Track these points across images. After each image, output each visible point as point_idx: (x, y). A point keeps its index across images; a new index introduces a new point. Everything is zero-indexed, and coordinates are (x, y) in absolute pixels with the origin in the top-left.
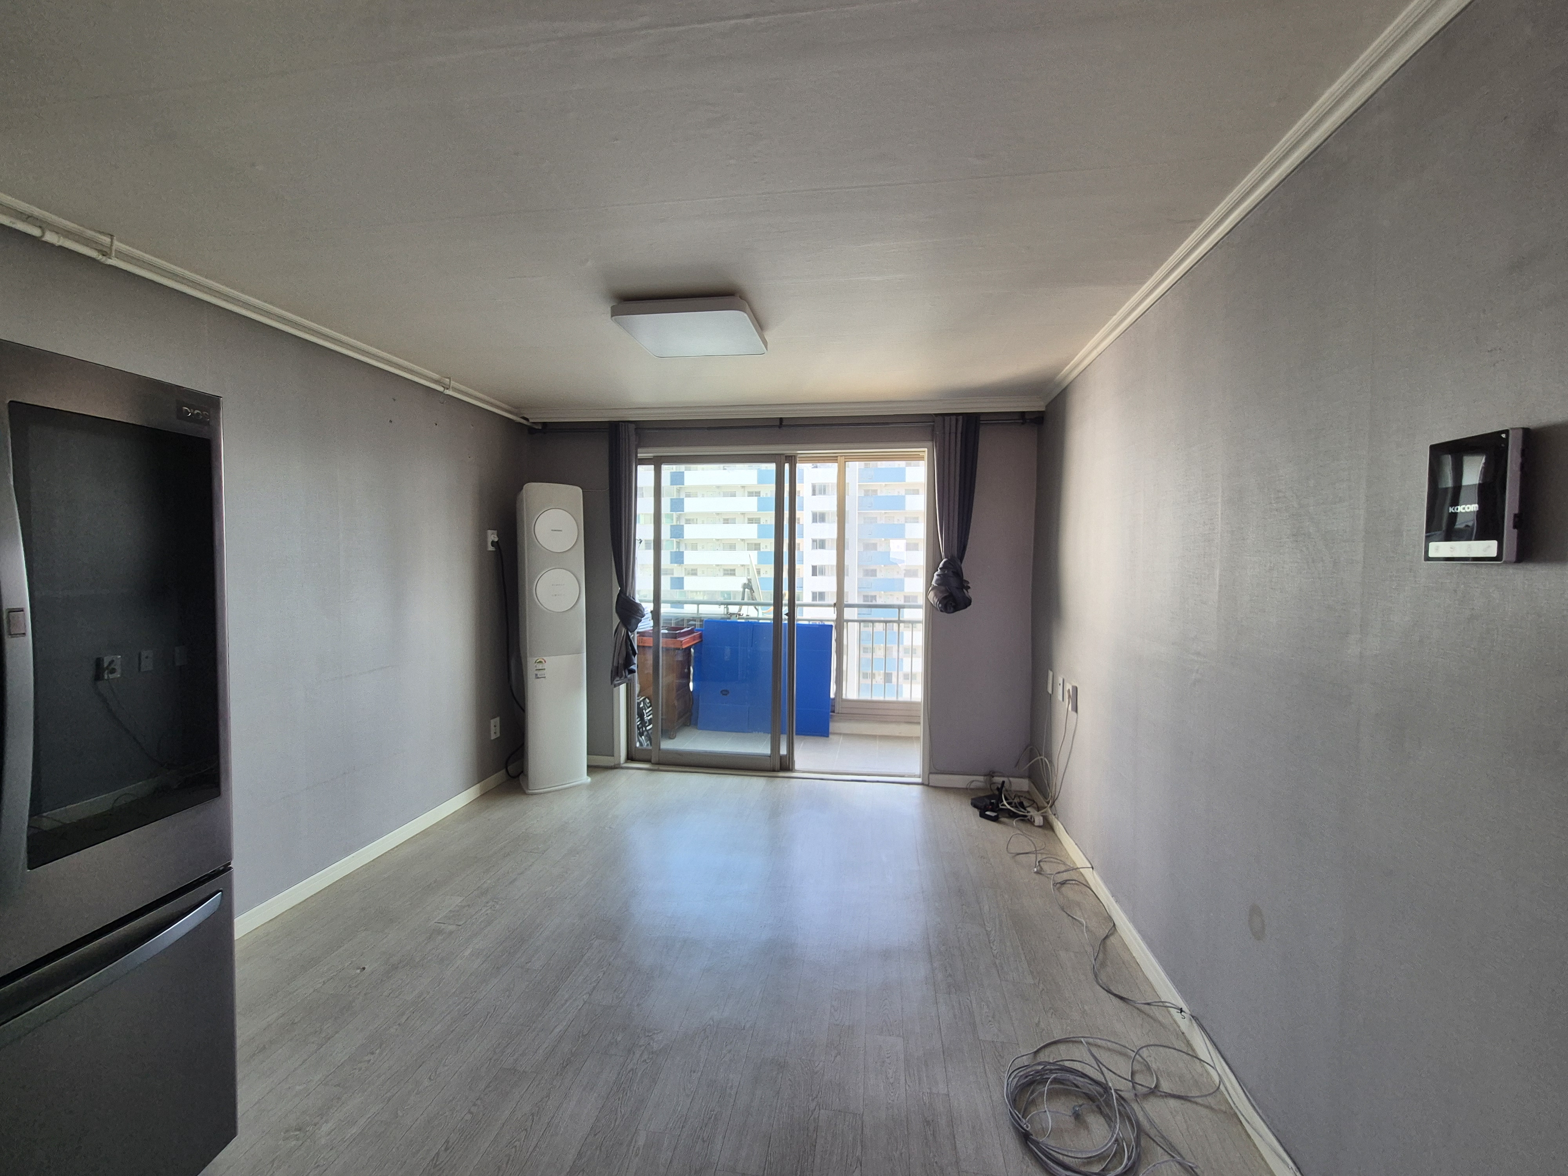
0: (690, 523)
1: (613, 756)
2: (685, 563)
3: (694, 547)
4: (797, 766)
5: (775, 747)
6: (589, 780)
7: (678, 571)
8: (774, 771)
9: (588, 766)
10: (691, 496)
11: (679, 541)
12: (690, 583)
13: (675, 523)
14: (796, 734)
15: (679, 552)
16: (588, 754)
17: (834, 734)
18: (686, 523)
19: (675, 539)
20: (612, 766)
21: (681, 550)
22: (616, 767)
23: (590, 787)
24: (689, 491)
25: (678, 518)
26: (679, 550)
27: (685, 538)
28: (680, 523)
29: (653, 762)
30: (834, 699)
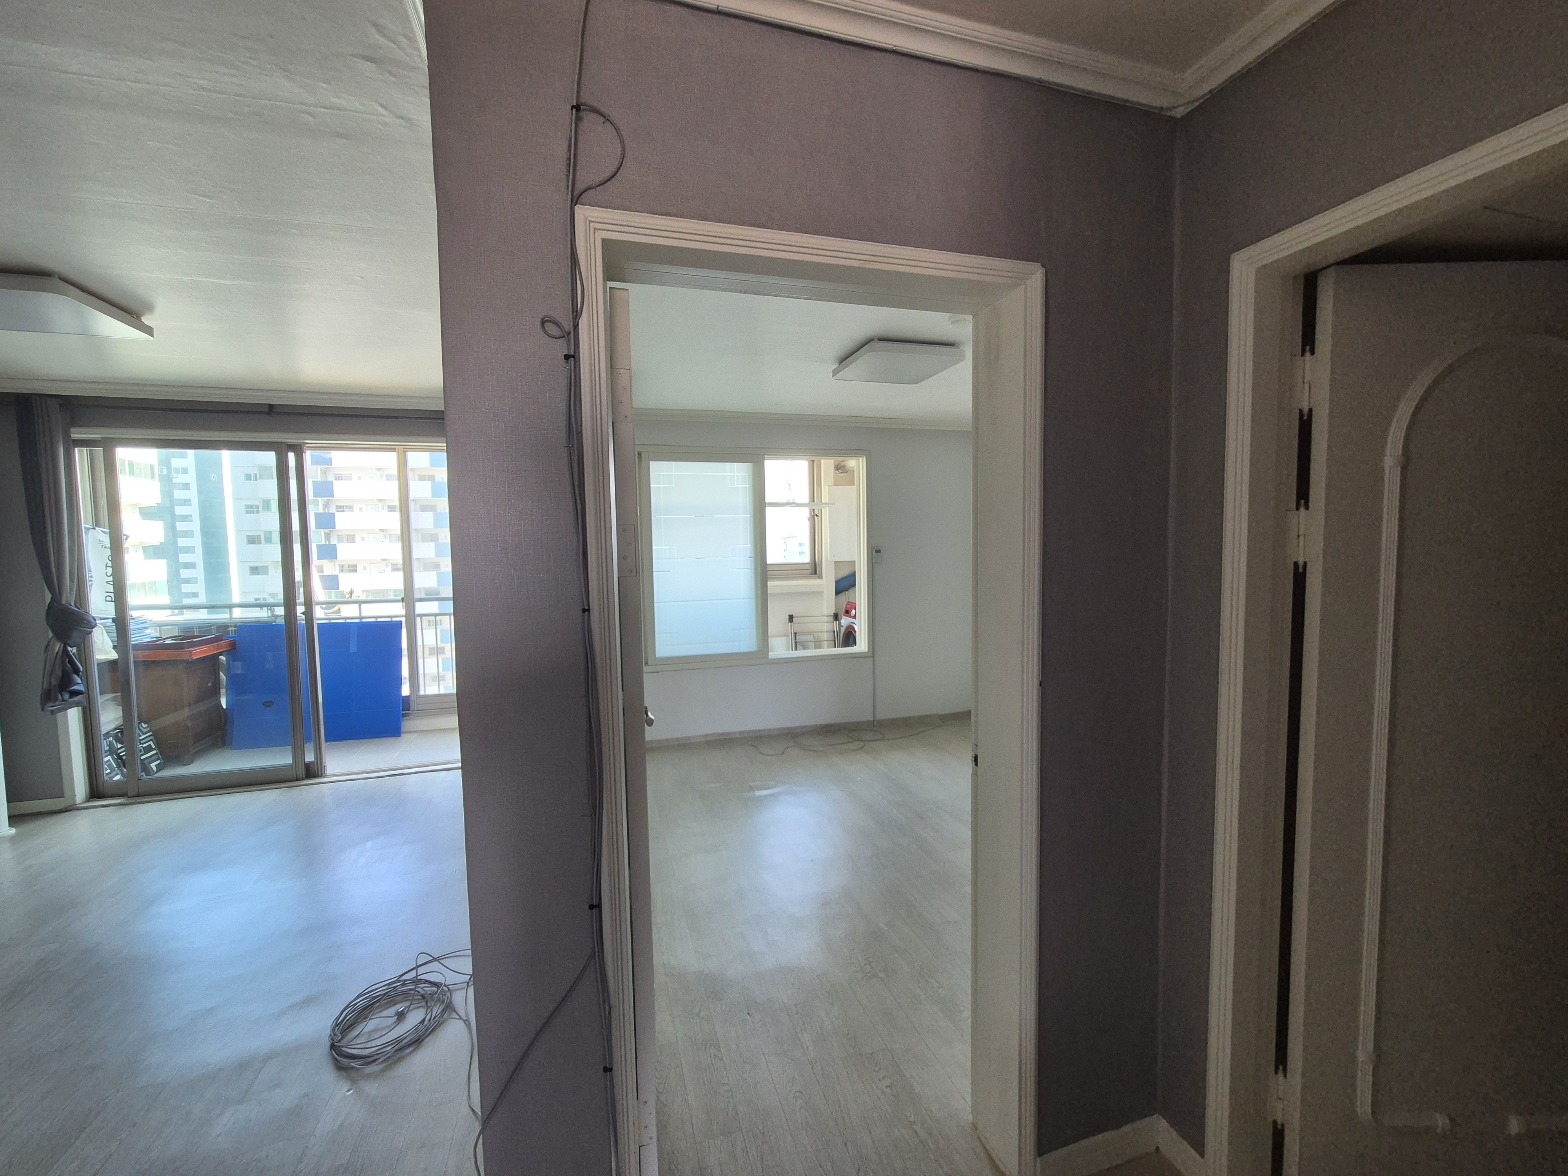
0: (343, 511)
1: (64, 797)
2: (338, 558)
3: (351, 539)
4: (329, 771)
5: (298, 754)
6: (13, 831)
7: (330, 568)
8: (297, 780)
9: (10, 817)
10: (343, 478)
11: (329, 532)
12: (346, 582)
13: (321, 511)
14: (326, 741)
15: (330, 545)
16: (8, 802)
17: (404, 732)
18: (337, 511)
19: (322, 530)
20: (61, 809)
21: (332, 543)
22: (71, 808)
23: (12, 839)
24: (340, 473)
25: (326, 505)
26: (329, 542)
27: (337, 528)
28: (328, 510)
29: (129, 795)
30: (407, 698)
